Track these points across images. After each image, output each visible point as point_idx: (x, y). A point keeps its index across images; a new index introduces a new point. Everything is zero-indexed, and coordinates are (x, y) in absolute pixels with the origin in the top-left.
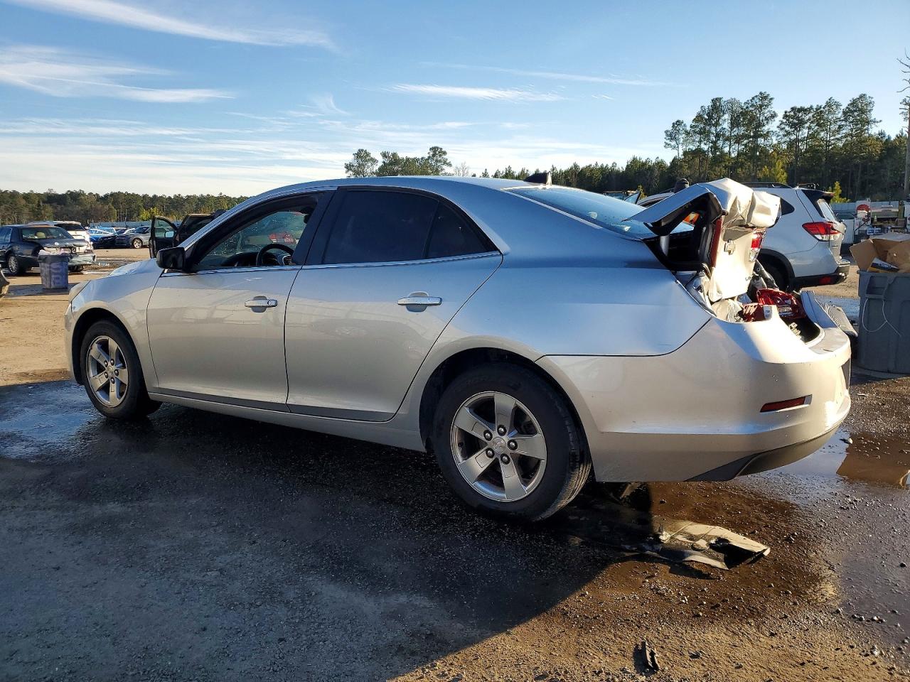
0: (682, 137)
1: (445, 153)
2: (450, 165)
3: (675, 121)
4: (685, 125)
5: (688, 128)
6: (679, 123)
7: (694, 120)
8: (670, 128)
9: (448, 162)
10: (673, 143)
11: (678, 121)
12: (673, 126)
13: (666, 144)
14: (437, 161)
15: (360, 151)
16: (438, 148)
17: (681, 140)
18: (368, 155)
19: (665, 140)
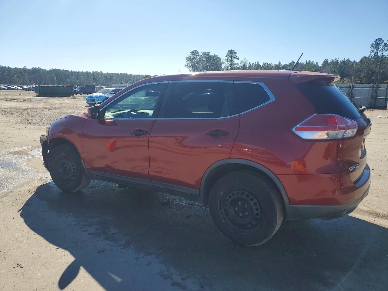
0: (380, 47)
1: (236, 53)
2: (238, 59)
3: (377, 39)
4: (383, 41)
5: (387, 43)
6: (380, 39)
8: (374, 43)
9: (237, 57)
10: (375, 50)
12: (376, 41)
13: (372, 50)
14: (232, 57)
15: (194, 51)
16: (232, 50)
17: (380, 49)
18: (198, 53)
19: (371, 49)
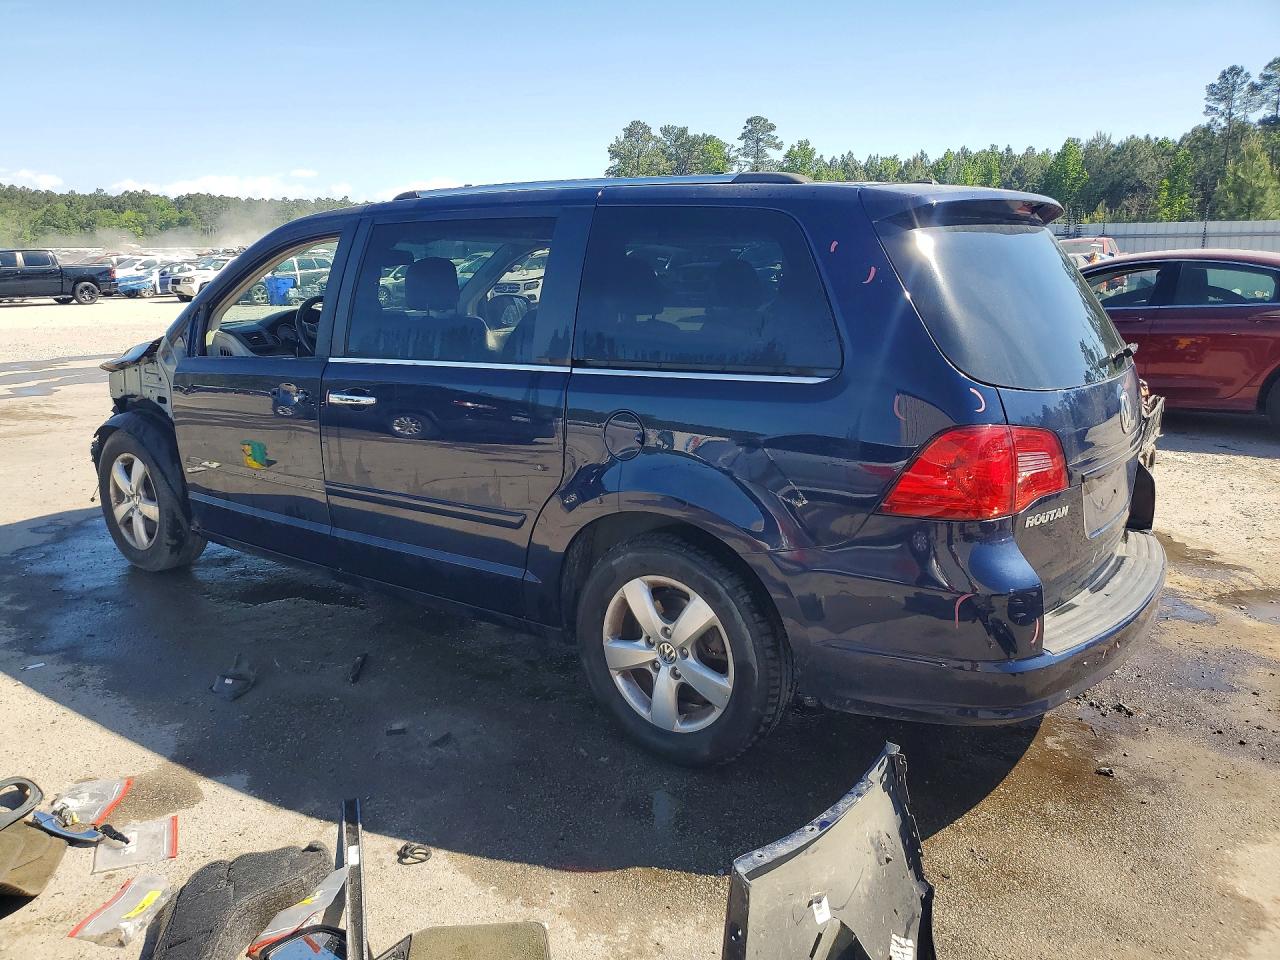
0: (1239, 96)
1: (772, 127)
2: (778, 147)
3: (1226, 68)
4: (1247, 75)
5: (1258, 81)
6: (1235, 71)
7: (1266, 67)
8: (1217, 82)
9: (777, 141)
10: (1222, 107)
11: (1233, 69)
12: (1224, 75)
14: (759, 140)
15: (635, 124)
16: (762, 119)
17: (1238, 103)
18: (646, 129)
19: (1206, 102)
